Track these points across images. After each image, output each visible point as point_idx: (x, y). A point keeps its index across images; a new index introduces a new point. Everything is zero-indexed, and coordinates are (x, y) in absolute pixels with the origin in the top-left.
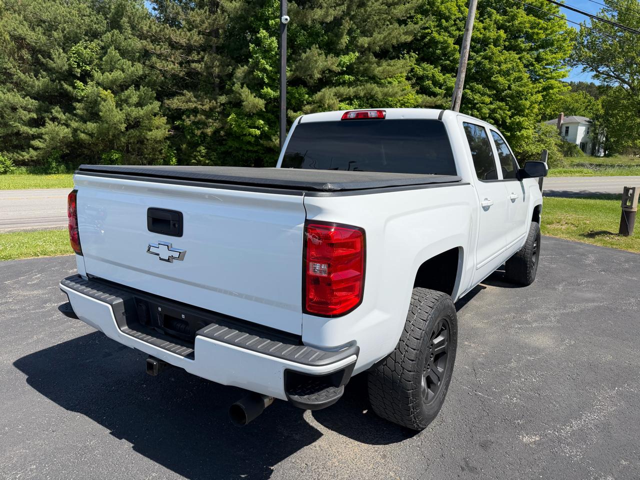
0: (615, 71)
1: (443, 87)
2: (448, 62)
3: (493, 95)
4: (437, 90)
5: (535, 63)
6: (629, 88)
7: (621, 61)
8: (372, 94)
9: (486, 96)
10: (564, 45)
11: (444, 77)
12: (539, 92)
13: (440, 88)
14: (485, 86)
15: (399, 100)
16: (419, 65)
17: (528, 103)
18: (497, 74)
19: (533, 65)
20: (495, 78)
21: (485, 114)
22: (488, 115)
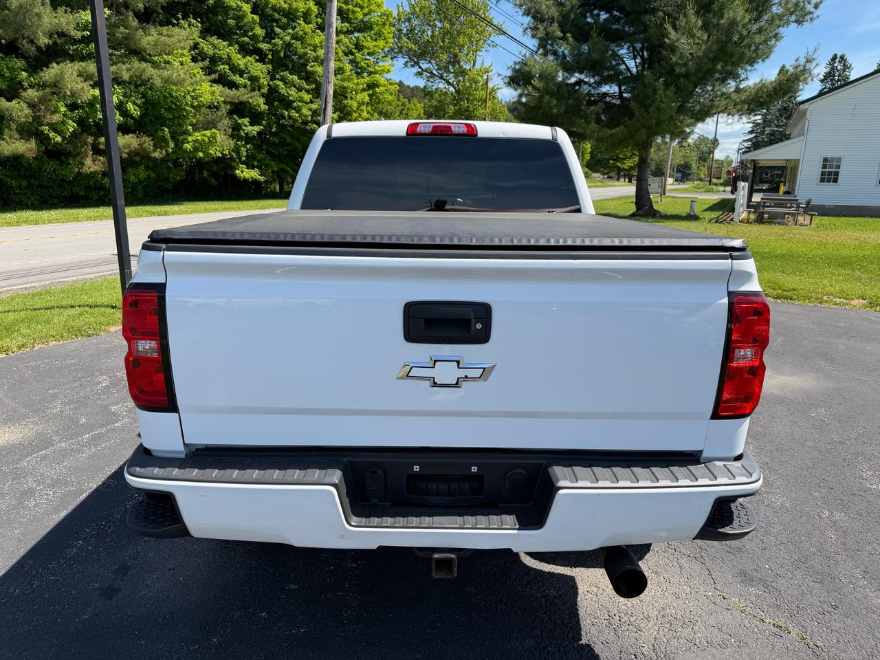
0: (439, 69)
1: (245, 75)
2: (246, 39)
3: (312, 90)
4: (237, 79)
5: (354, 50)
6: (454, 91)
7: (444, 57)
8: (143, 77)
9: (303, 92)
10: (384, 31)
11: (244, 61)
12: (364, 90)
13: (241, 76)
14: (300, 78)
15: (188, 91)
16: (204, 39)
17: (355, 105)
18: (313, 62)
19: (352, 54)
20: (311, 67)
21: (306, 116)
22: (310, 118)
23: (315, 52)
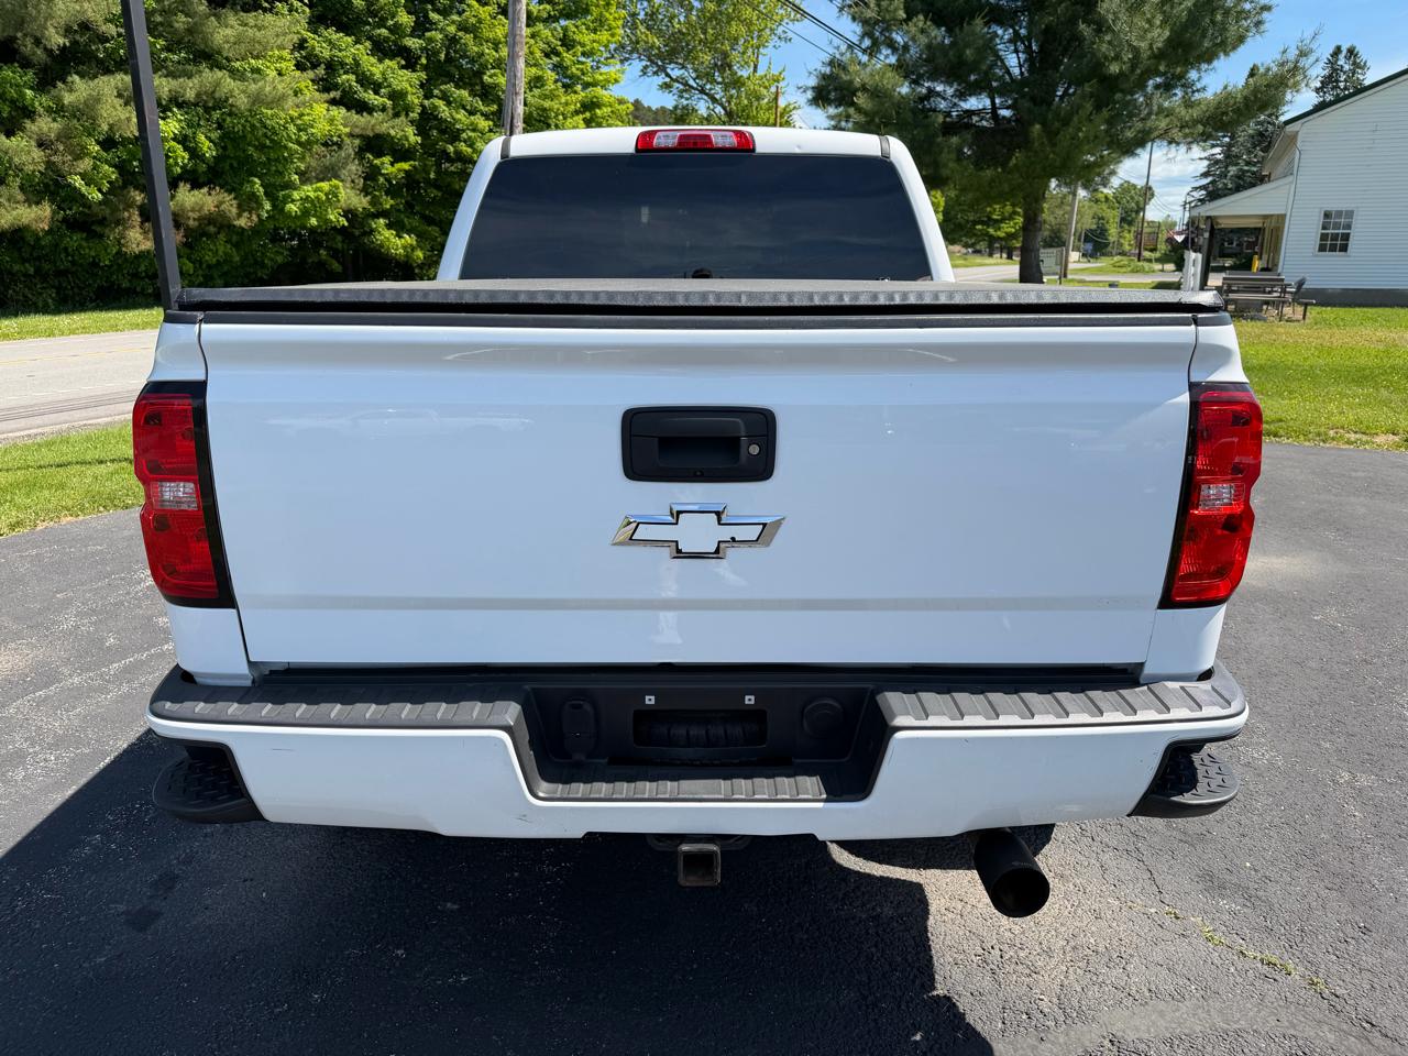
0: (697, 77)
1: (383, 90)
2: (384, 32)
3: (493, 113)
4: (370, 97)
5: (560, 49)
6: (723, 112)
7: (707, 58)
8: (217, 95)
9: (478, 116)
10: (607, 15)
11: (381, 67)
12: (577, 112)
13: (376, 93)
14: (473, 93)
15: (291, 118)
16: (315, 32)
18: (493, 68)
19: (558, 54)
20: (491, 77)
23: (497, 51)
